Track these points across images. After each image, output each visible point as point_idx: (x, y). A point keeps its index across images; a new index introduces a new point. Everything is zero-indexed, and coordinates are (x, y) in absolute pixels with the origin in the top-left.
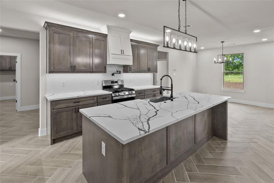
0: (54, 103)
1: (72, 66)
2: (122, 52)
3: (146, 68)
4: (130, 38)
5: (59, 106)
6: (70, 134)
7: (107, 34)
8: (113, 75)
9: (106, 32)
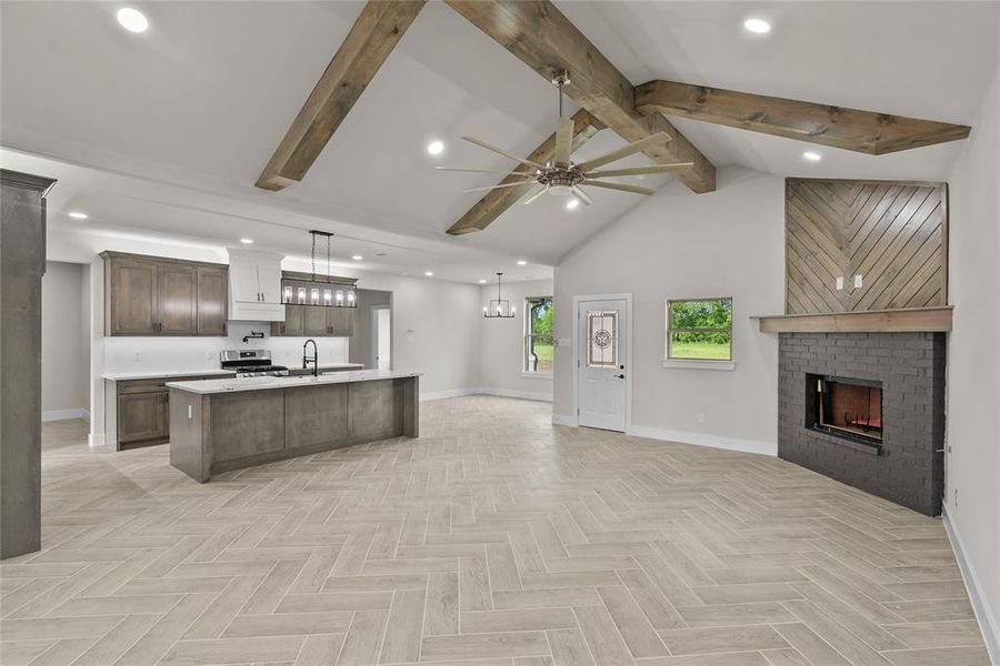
0: (122, 385)
1: (154, 325)
2: (261, 297)
3: (322, 327)
4: (283, 269)
5: (132, 390)
6: (151, 436)
7: (227, 263)
8: (245, 340)
9: (225, 261)
